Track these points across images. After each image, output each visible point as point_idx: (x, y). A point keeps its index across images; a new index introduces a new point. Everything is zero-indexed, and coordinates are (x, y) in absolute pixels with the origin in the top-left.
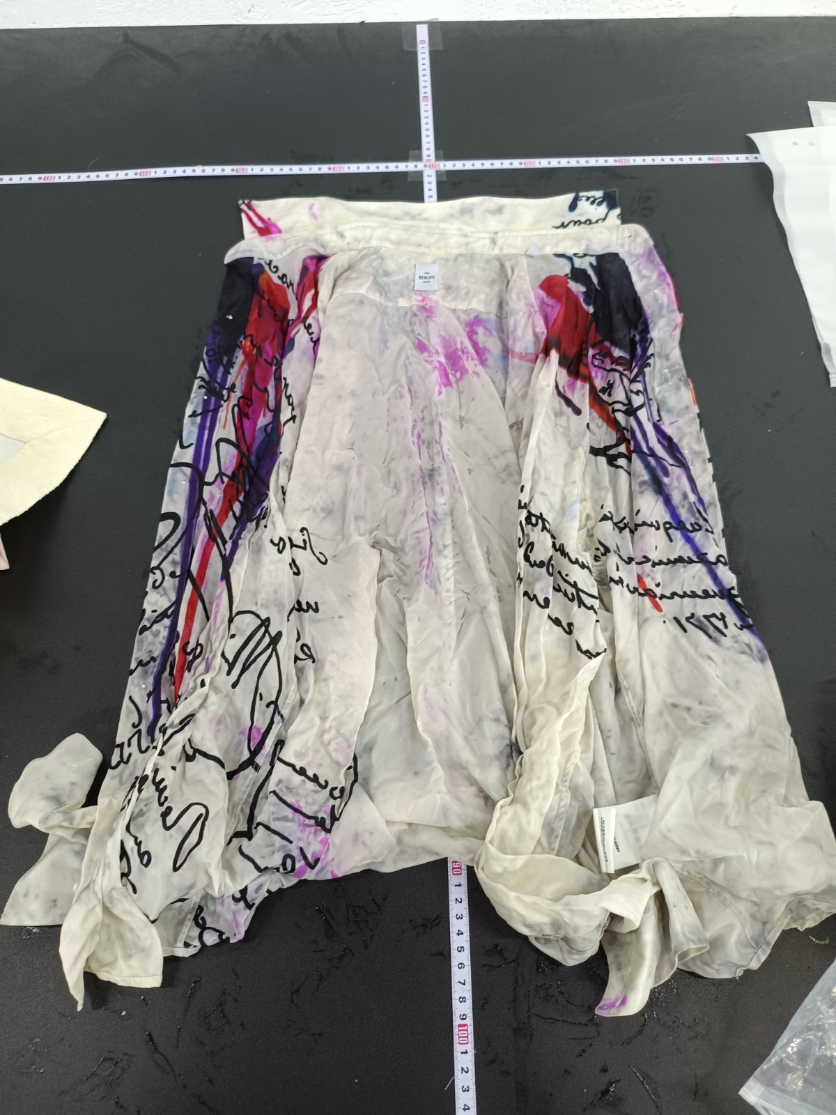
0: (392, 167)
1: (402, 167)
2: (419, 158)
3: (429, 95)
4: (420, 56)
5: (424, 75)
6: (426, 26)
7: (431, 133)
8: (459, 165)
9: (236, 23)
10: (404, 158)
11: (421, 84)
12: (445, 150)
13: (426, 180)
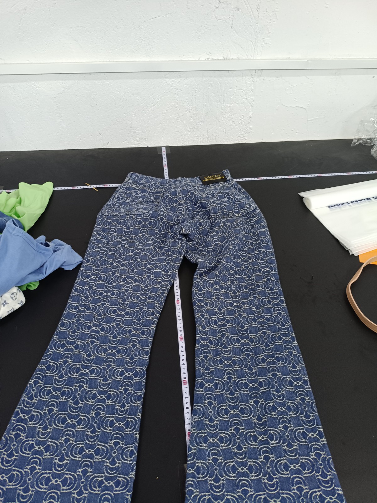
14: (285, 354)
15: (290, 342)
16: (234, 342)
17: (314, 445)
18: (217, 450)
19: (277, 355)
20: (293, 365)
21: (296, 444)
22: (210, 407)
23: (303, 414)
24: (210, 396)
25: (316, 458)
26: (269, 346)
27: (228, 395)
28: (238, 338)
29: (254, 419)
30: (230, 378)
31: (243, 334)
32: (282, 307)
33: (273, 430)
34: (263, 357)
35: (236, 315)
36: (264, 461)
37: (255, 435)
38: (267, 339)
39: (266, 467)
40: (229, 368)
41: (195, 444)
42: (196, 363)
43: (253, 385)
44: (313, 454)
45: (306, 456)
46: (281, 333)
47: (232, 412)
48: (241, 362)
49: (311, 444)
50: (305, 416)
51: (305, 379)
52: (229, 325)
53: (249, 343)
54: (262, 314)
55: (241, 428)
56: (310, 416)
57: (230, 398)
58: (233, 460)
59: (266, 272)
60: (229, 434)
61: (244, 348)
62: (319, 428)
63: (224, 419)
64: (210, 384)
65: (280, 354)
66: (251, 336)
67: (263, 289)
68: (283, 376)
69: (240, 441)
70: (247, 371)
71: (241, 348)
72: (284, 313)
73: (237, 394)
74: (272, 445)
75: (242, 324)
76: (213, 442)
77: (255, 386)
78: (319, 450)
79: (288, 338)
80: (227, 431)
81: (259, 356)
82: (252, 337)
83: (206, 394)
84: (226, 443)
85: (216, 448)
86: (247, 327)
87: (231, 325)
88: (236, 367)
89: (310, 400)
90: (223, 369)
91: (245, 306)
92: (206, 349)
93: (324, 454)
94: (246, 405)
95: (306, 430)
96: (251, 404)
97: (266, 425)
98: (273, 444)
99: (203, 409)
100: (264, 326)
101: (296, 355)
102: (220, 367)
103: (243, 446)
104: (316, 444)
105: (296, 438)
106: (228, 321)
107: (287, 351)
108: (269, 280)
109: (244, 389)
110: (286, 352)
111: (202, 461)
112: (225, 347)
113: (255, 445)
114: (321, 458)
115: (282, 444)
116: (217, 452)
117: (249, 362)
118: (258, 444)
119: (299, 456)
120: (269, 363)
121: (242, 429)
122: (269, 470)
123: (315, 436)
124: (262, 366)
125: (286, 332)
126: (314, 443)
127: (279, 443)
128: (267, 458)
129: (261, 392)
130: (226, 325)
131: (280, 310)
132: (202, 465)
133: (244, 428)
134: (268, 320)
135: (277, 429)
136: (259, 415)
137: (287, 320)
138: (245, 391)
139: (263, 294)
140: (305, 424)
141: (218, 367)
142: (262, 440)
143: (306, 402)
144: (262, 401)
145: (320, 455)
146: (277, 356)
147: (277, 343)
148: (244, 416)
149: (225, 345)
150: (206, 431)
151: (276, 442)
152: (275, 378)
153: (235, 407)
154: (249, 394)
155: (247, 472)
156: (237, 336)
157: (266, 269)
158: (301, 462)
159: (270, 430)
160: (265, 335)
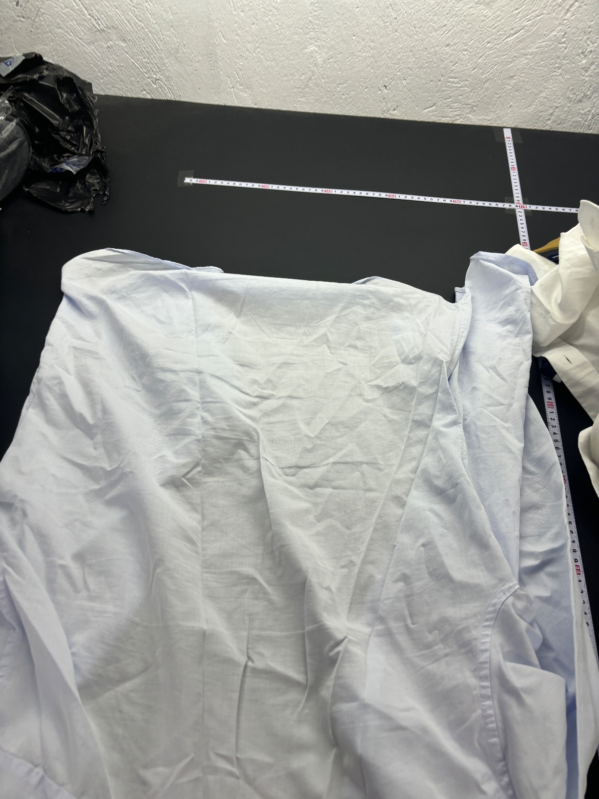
0: (494, 205)
1: (500, 205)
2: (513, 202)
3: (516, 166)
4: (507, 145)
5: (511, 156)
6: (510, 130)
7: (519, 187)
8: (540, 208)
9: (382, 117)
10: (502, 201)
11: (510, 161)
12: (528, 198)
13: (518, 214)
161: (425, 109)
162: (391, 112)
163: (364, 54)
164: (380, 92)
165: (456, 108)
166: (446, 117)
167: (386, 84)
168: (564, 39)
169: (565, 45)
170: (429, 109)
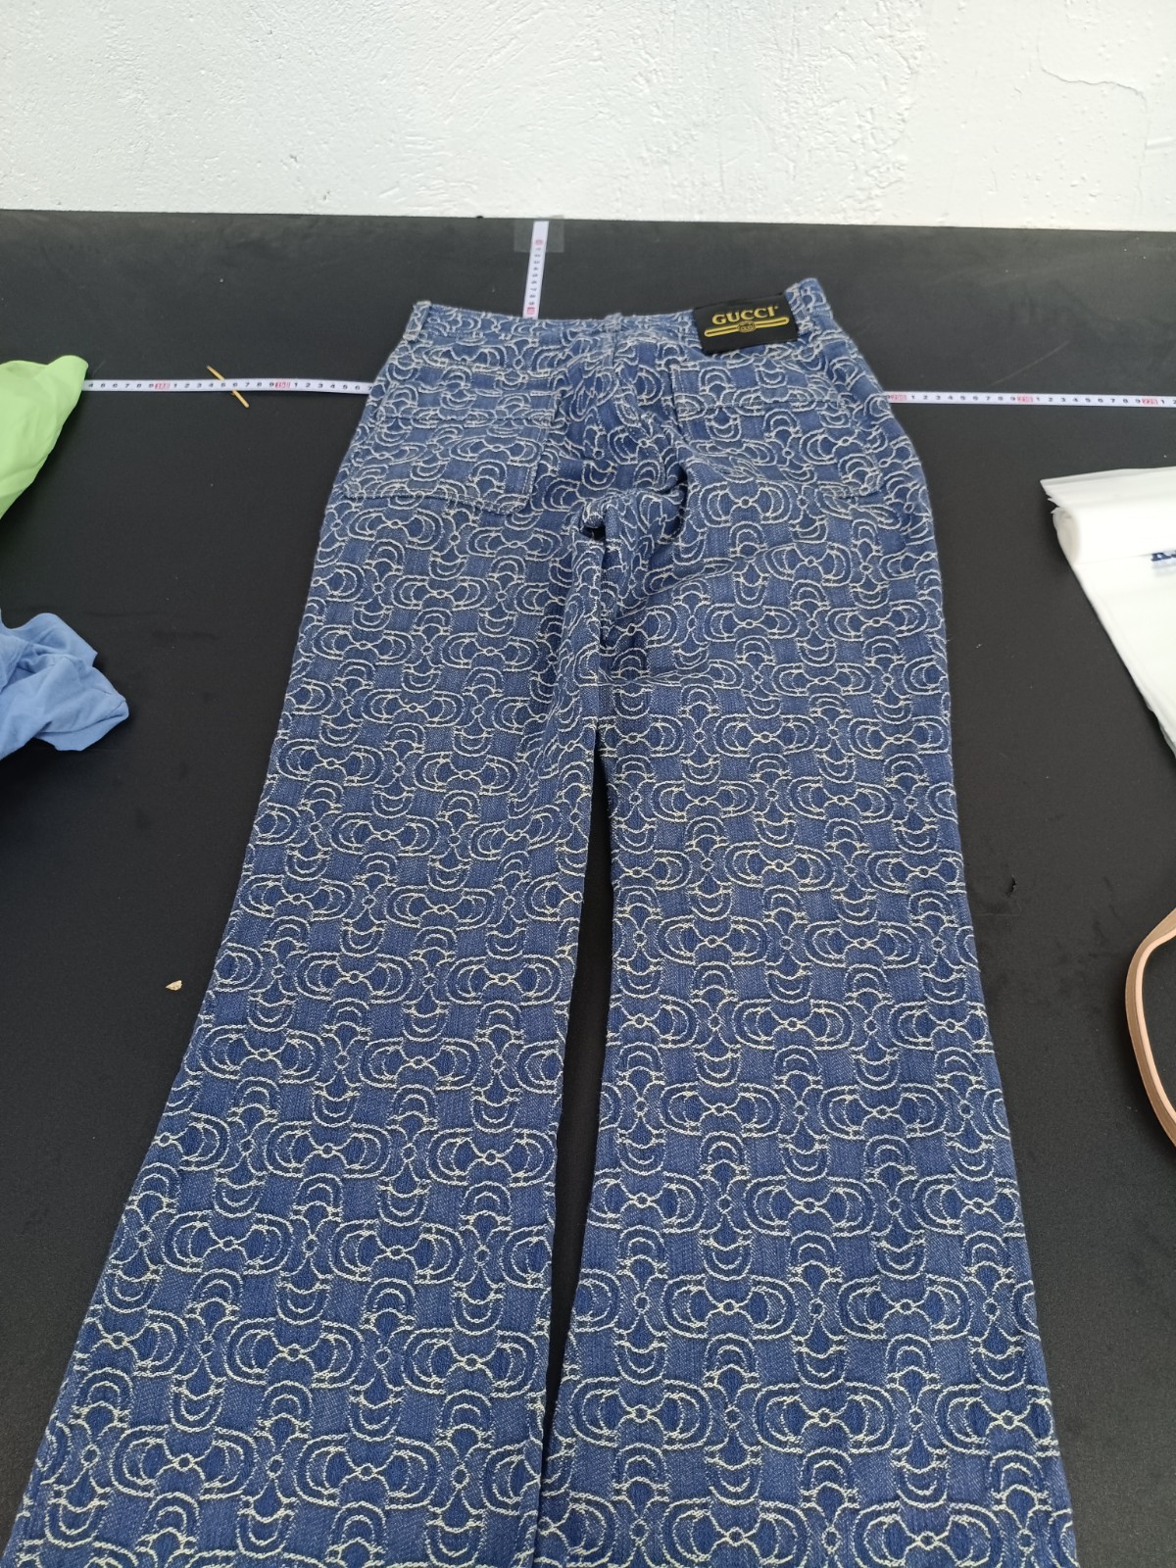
3: (537, 305)
4: (533, 258)
5: (534, 282)
6: (545, 225)
9: (307, 212)
11: (529, 293)
14: (941, 1090)
15: (962, 1040)
16: (750, 1027)
17: (1008, 1460)
18: (653, 1455)
19: (907, 1095)
20: (969, 1131)
21: (944, 1451)
22: (642, 1284)
23: (980, 1335)
24: (643, 1240)
25: (1010, 1511)
26: (881, 1055)
27: (712, 1242)
28: (768, 1013)
29: (799, 1343)
30: (723, 1173)
31: (789, 997)
32: (948, 895)
33: (865, 1391)
34: (856, 1096)
35: (769, 917)
36: (819, 1508)
37: (794, 1404)
38: (878, 1027)
39: (824, 1536)
40: (724, 1133)
41: (574, 1427)
42: (603, 1103)
43: (809, 1206)
44: (1004, 1495)
45: (974, 1503)
46: (932, 1005)
47: (721, 1307)
48: (769, 1111)
49: (1000, 1455)
50: (987, 1344)
51: (1007, 1191)
52: (738, 959)
53: (808, 1036)
54: (867, 918)
55: (747, 1375)
56: (1006, 1344)
57: (719, 1253)
58: (704, 1500)
59: (899, 749)
60: (703, 1393)
61: (787, 1054)
62: (1035, 1394)
63: (688, 1335)
64: (645, 1195)
65: (918, 1090)
66: (818, 1006)
67: (880, 817)
68: (923, 1175)
69: (738, 1426)
70: (791, 1146)
71: (774, 1052)
72: (952, 922)
73: (746, 1238)
74: (854, 1451)
75: (788, 956)
76: (638, 1421)
77: (816, 1209)
78: (1025, 1481)
79: (958, 1026)
80: (695, 1383)
81: (843, 1093)
82: (822, 1011)
83: (630, 1236)
84: (688, 1430)
85: (648, 1446)
86: (805, 968)
87: (746, 959)
88: (750, 1130)
89: (1012, 1281)
90: (701, 1138)
91: (807, 881)
92: (642, 1049)
93: (1043, 1502)
94: (774, 1286)
95: (987, 1400)
96: (792, 1280)
97: (840, 1368)
98: (858, 1445)
99: (614, 1289)
100: (869, 971)
101: (982, 1092)
102: (689, 1128)
103: (746, 1447)
104: (1017, 1459)
105: (944, 1426)
106: (737, 940)
107: (946, 1077)
108: (906, 783)
109: (772, 1220)
110: (942, 1081)
111: (591, 1497)
112: (717, 1049)
113: (791, 1443)
114: (1030, 1514)
115: (893, 1446)
116: (649, 1461)
117: (801, 1110)
118: (805, 1441)
119: (950, 1499)
120: (876, 1127)
121: (751, 1380)
122: (831, 1550)
123: (1016, 1423)
124: (847, 1133)
125: (950, 999)
126: (1010, 1453)
127: (880, 1442)
128: (830, 1499)
129: (834, 1239)
130: (726, 957)
131: (936, 908)
132: (591, 1509)
133: (756, 1375)
134: (887, 944)
135: (881, 1386)
136: (818, 1328)
137: (962, 948)
138: (778, 1228)
139: (881, 838)
140: (986, 1376)
141: (681, 1131)
142: (822, 1424)
143: (997, 1285)
144: (834, 1275)
145: (1028, 1501)
146: (905, 1099)
147: (911, 1043)
148: (765, 1326)
149: (717, 1039)
150: (617, 1379)
151: (871, 1438)
152: (891, 1187)
153: (734, 1291)
154: (789, 1239)
155: (750, 1547)
156: (766, 1005)
157: (899, 739)
158: (955, 1524)
159: (855, 1391)
160: (869, 1008)
161: (383, 192)
162: (321, 201)
163: (232, 101)
164: (286, 168)
165: (438, 189)
166: (427, 206)
167: (294, 154)
168: (596, 54)
169: (600, 63)
170: (390, 193)
